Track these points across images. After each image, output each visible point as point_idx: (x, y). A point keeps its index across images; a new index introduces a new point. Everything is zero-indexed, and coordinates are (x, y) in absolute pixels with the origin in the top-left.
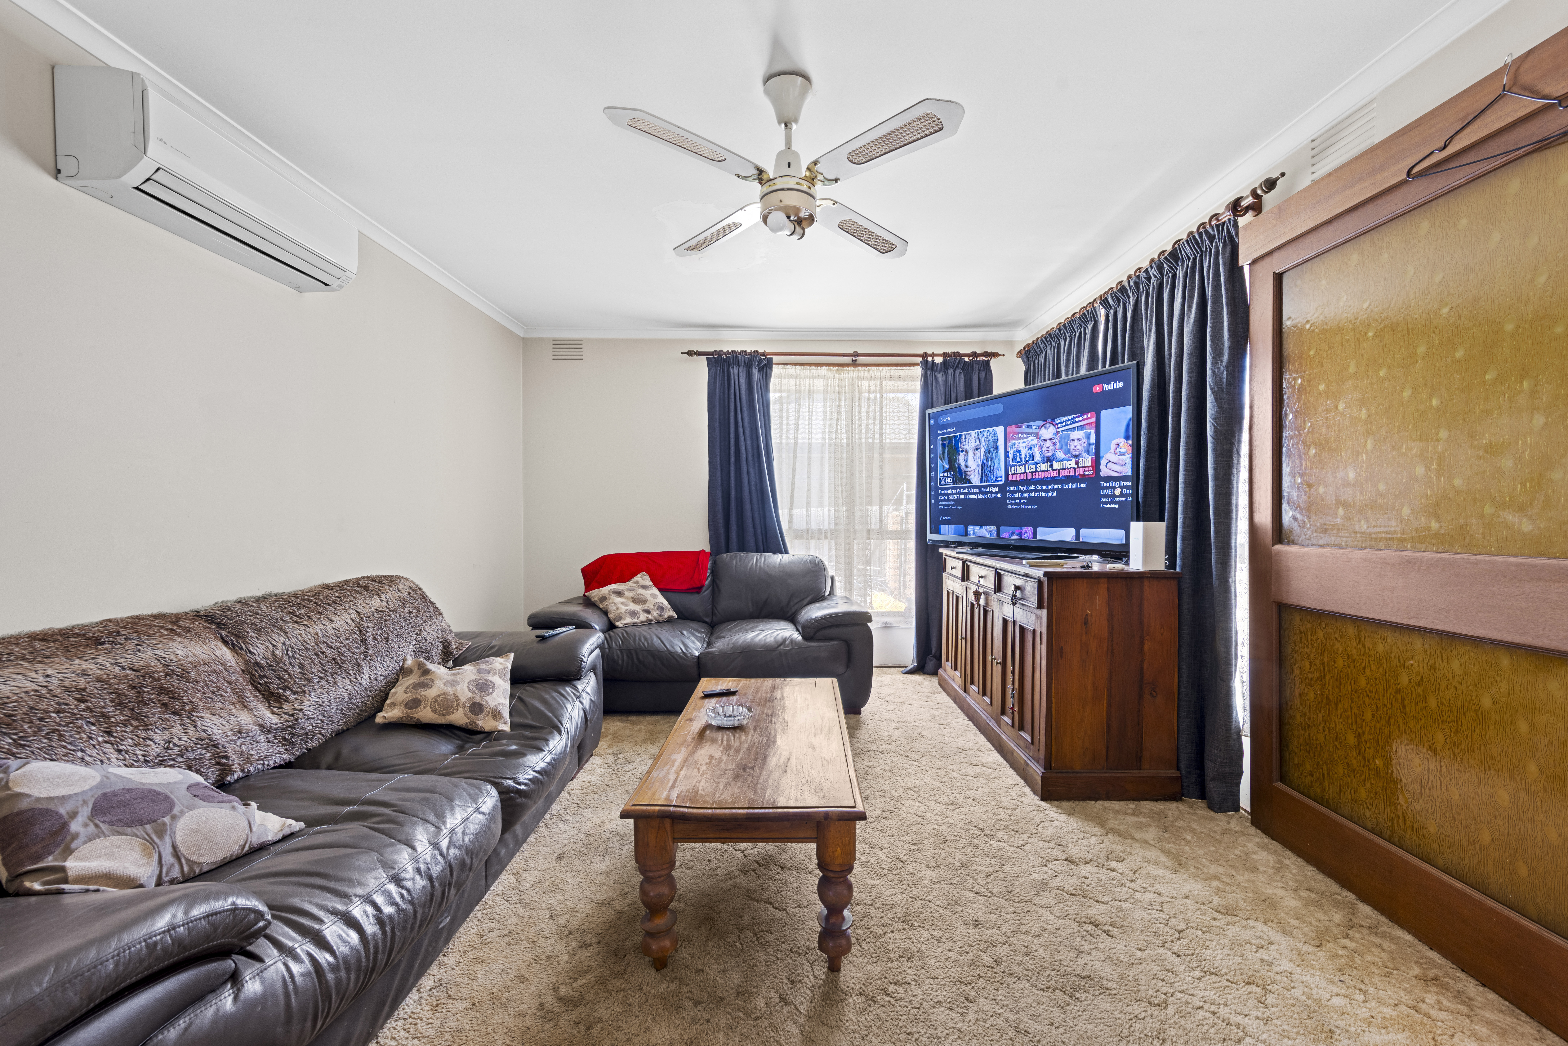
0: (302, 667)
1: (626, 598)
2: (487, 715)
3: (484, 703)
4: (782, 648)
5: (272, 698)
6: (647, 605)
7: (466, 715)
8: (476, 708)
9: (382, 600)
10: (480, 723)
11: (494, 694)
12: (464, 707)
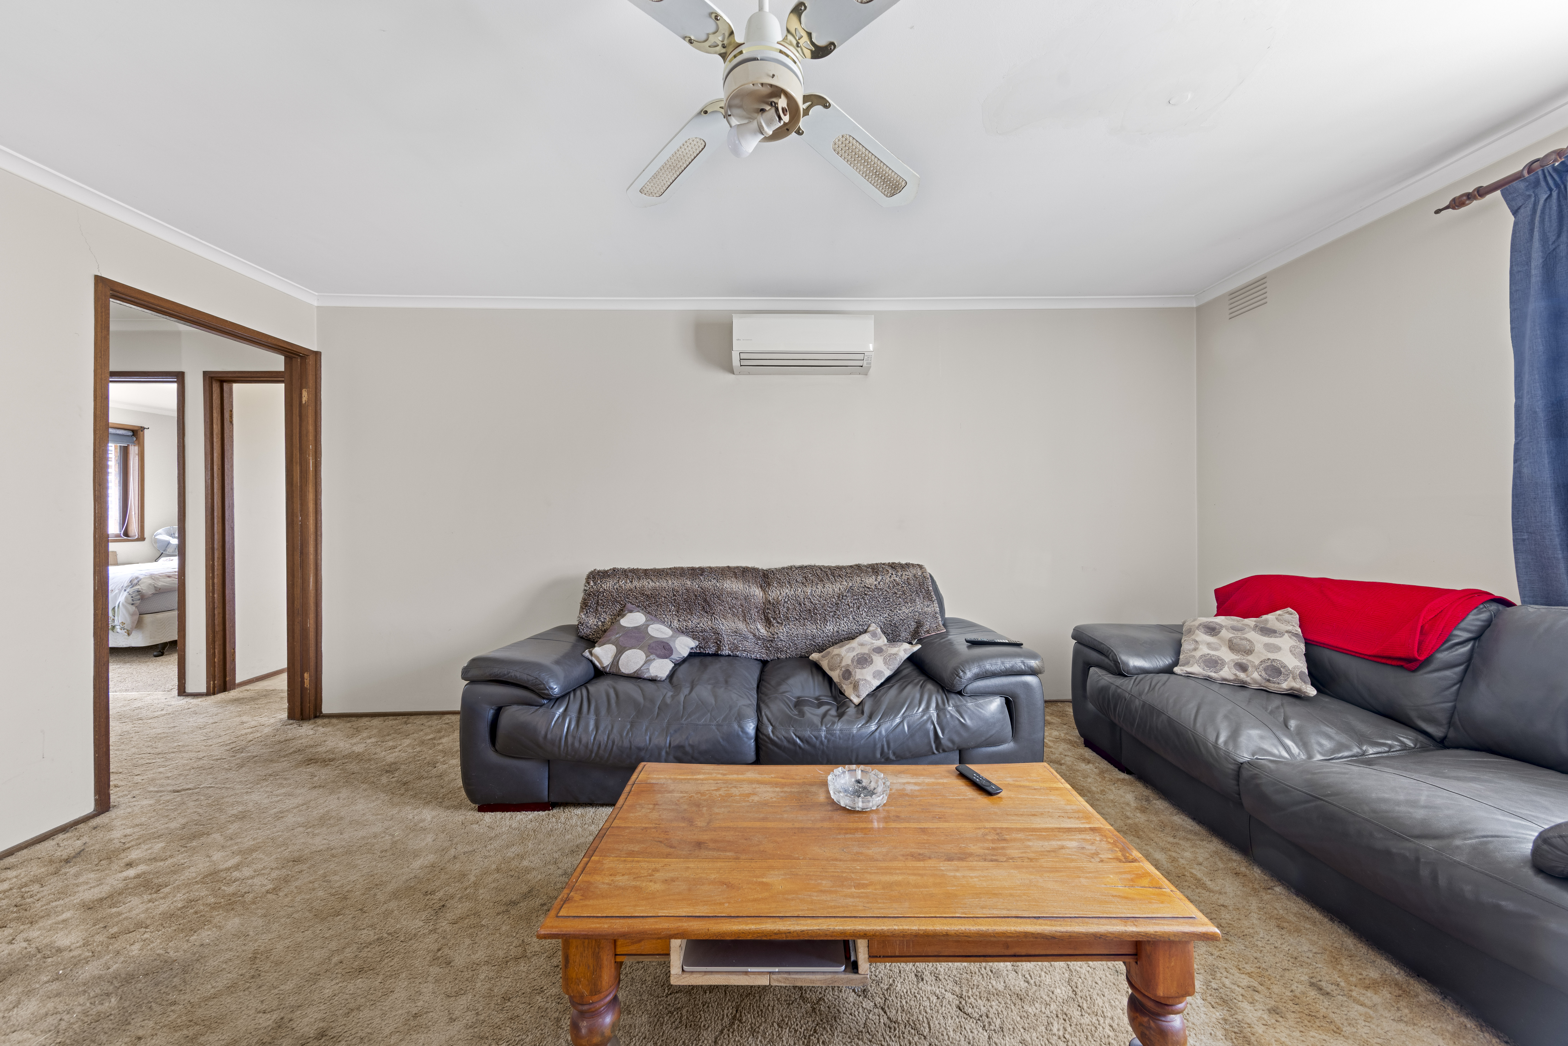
0: (788, 609)
1: (1221, 639)
2: (851, 683)
3: (853, 673)
4: (1430, 845)
5: (768, 622)
6: (1250, 658)
7: (839, 676)
8: (847, 674)
9: (876, 580)
10: (844, 687)
11: (864, 670)
12: (841, 670)
